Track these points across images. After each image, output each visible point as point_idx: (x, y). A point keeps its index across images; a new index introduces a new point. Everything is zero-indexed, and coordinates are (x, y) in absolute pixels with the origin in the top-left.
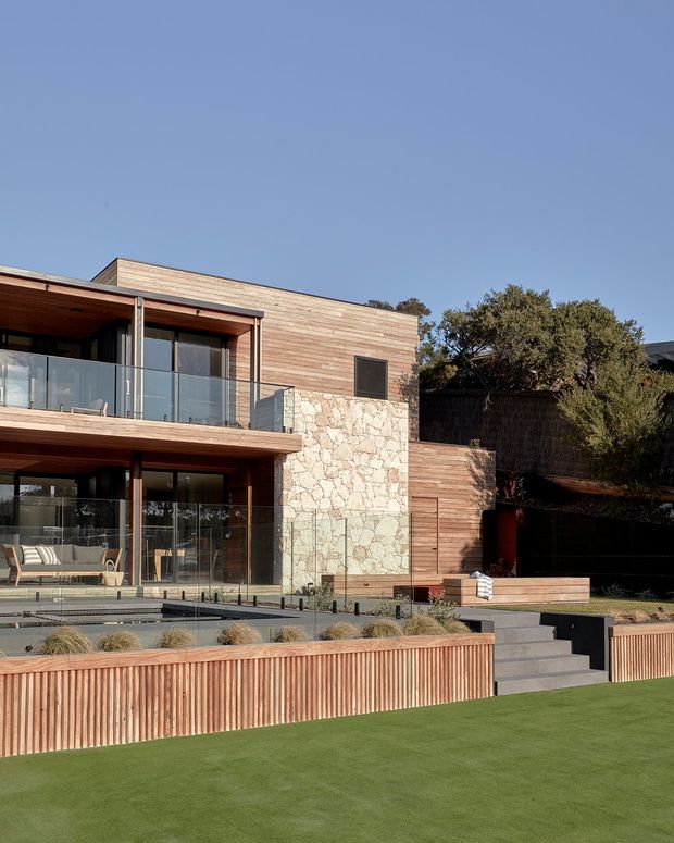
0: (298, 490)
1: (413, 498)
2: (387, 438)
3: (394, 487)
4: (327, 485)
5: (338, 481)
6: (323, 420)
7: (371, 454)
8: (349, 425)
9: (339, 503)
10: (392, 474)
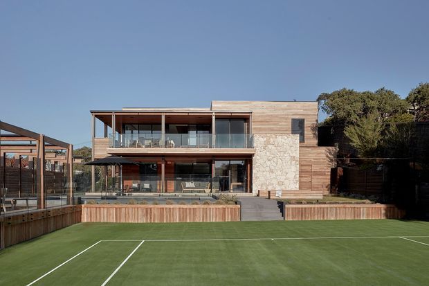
0: (258, 164)
1: (301, 165)
2: (291, 147)
3: (293, 162)
4: (268, 163)
5: (272, 161)
6: (267, 143)
7: (285, 152)
8: (276, 143)
9: (273, 168)
10: (293, 158)
